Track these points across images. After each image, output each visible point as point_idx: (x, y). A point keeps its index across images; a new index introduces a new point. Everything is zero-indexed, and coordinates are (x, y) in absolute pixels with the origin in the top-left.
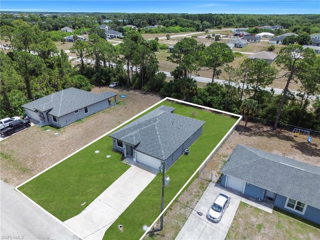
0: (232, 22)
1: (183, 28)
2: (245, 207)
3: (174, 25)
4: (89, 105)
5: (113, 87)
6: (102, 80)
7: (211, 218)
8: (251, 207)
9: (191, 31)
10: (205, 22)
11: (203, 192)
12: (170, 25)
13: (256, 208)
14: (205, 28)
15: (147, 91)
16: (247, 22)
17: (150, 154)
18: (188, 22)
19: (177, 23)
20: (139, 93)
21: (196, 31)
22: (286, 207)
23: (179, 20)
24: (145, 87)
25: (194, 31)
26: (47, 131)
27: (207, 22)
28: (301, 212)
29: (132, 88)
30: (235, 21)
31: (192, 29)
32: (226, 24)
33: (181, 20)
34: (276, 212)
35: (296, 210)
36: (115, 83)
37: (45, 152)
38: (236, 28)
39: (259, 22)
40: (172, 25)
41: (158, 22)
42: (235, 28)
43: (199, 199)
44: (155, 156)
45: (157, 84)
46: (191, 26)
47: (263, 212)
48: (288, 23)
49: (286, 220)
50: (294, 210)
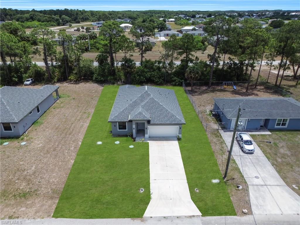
0: (88, 17)
1: (42, 23)
2: (256, 137)
3: (30, 20)
4: (40, 102)
5: (30, 85)
6: (14, 78)
7: (249, 151)
8: (258, 135)
9: (52, 25)
10: (64, 16)
11: (222, 139)
12: (25, 20)
13: (261, 135)
14: (66, 22)
15: (76, 81)
16: (100, 16)
17: (169, 123)
18: (45, 17)
19: (33, 18)
20: (68, 84)
21: (57, 25)
22: (276, 127)
23: (35, 15)
24: (72, 77)
25: (55, 26)
26: (4, 144)
27: (66, 16)
28: (285, 126)
29: (56, 80)
30: (90, 16)
31: (52, 23)
32: (83, 18)
33: (37, 15)
34: (273, 133)
35: (282, 126)
36: (30, 79)
37: (32, 166)
38: (93, 22)
39: (110, 16)
40: (27, 20)
41: (6, 17)
42: (91, 22)
43: (226, 144)
44: (173, 123)
45: (85, 72)
46: (50, 21)
47: (267, 135)
48: (134, 17)
49: (281, 134)
50: (281, 127)
